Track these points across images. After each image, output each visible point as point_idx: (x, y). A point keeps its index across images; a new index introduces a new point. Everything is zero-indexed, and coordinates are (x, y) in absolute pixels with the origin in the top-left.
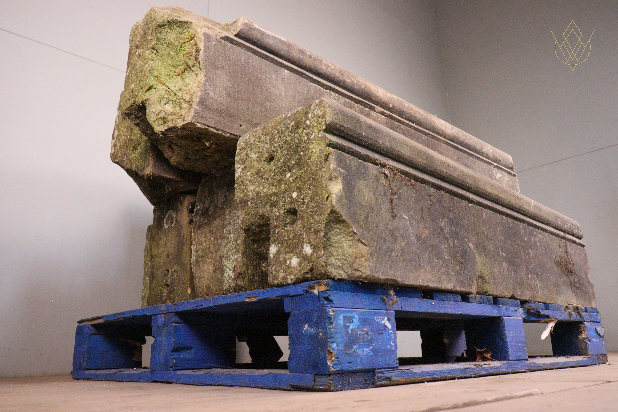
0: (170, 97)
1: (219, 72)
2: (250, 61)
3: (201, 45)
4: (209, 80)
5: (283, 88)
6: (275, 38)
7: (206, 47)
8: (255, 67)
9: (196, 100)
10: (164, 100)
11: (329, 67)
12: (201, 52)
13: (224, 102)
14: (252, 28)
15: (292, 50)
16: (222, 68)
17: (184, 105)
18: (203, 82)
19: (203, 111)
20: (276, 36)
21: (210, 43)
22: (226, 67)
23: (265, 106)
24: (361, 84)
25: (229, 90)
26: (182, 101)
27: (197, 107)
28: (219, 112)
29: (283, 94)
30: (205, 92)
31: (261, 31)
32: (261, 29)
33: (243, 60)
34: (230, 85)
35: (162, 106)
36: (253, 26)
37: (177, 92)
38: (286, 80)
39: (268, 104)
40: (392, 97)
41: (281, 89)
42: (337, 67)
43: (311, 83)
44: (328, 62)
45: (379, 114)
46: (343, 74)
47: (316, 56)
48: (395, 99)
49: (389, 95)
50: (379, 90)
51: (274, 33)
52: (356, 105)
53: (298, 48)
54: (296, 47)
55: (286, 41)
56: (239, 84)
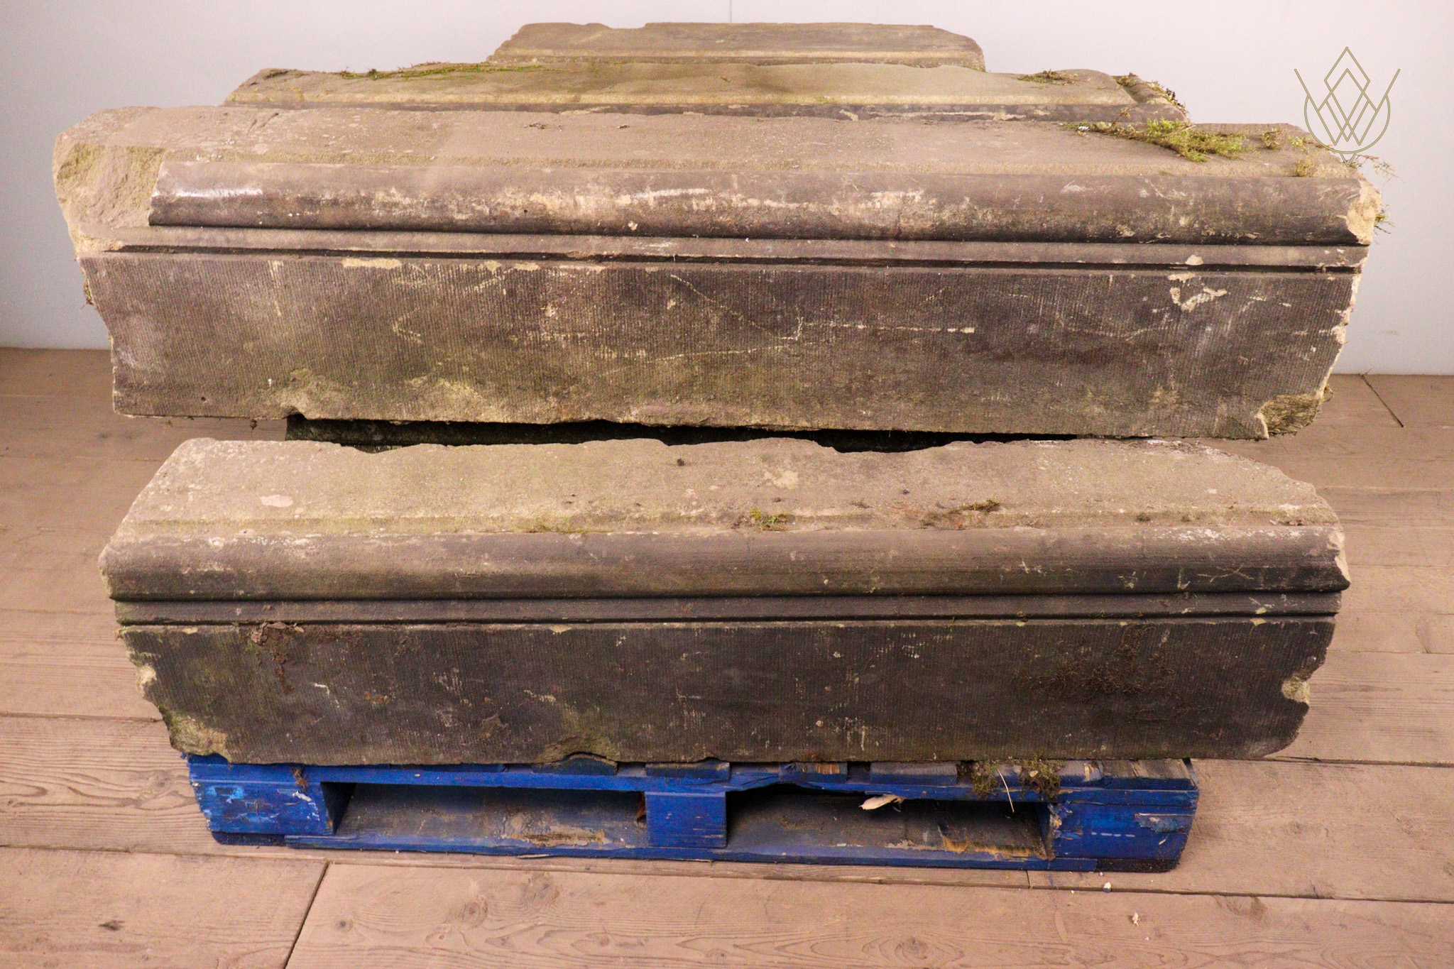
1: (134, 320)
2: (187, 275)
4: (121, 340)
5: (276, 303)
6: (231, 200)
7: (95, 285)
8: (201, 283)
11: (396, 205)
13: (160, 370)
14: (170, 204)
15: (279, 209)
16: (137, 311)
19: (128, 396)
20: (232, 193)
21: (98, 274)
22: (142, 307)
23: (243, 352)
25: (161, 347)
29: (279, 314)
30: (121, 364)
31: (194, 199)
32: (194, 195)
33: (171, 279)
34: (161, 336)
36: (173, 197)
38: (278, 284)
39: (249, 346)
40: (636, 202)
41: (273, 306)
42: (423, 195)
43: (349, 263)
44: (393, 191)
45: (579, 267)
46: (443, 208)
47: (351, 195)
48: (652, 203)
49: (624, 200)
50: (581, 199)
51: (228, 187)
52: (493, 270)
53: (295, 196)
54: (291, 196)
55: (261, 192)
56: (177, 330)
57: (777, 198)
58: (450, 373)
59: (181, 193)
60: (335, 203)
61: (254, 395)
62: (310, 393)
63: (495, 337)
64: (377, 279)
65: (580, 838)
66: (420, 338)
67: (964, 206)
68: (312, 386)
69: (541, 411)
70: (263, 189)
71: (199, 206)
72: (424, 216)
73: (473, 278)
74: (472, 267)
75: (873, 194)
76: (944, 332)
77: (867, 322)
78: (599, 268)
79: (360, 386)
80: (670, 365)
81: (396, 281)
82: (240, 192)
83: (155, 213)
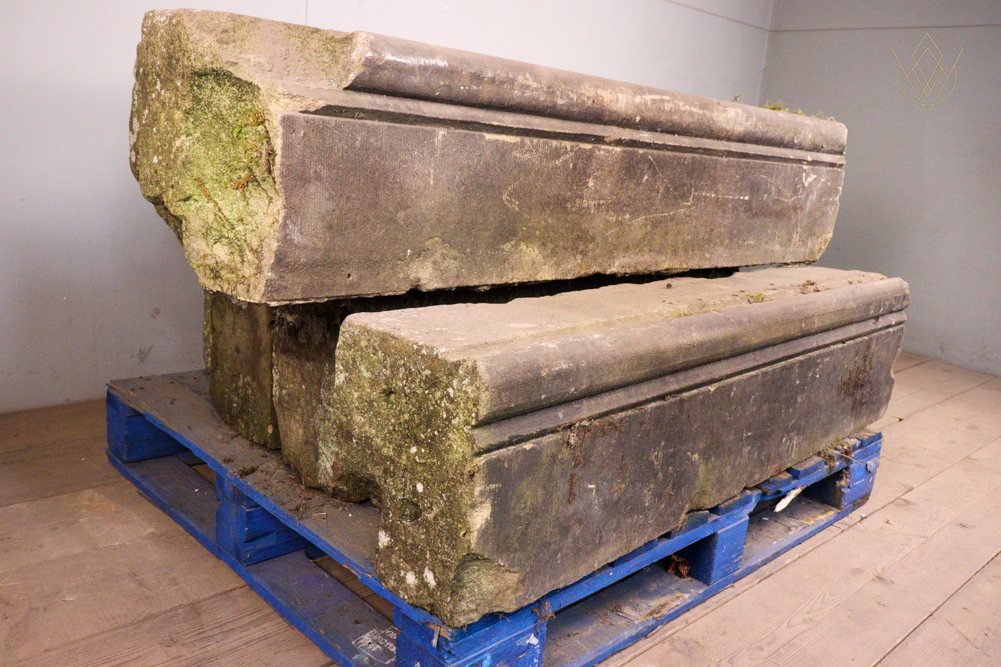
0: (223, 230)
1: (312, 188)
2: (372, 140)
3: (278, 144)
4: (292, 211)
5: (432, 171)
6: (424, 68)
7: (286, 147)
8: (380, 149)
9: (269, 259)
10: (214, 233)
11: (528, 87)
12: (278, 160)
13: (320, 245)
14: (379, 67)
15: (457, 81)
16: (318, 178)
17: (249, 256)
18: (281, 220)
19: (281, 277)
20: (427, 62)
21: (294, 135)
22: (324, 173)
23: (395, 221)
24: (585, 99)
25: (328, 218)
26: (245, 245)
27: (270, 274)
28: (310, 266)
29: (432, 182)
30: (286, 240)
31: (398, 63)
32: (398, 60)
33: (358, 144)
34: (331, 205)
35: (210, 244)
36: (381, 59)
37: (235, 223)
38: (438, 153)
39: (401, 215)
40: (643, 101)
41: (429, 175)
42: (544, 81)
43: (489, 136)
44: (528, 76)
45: (610, 148)
46: (553, 93)
47: (503, 75)
48: (649, 103)
49: (638, 99)
50: (620, 96)
51: (424, 56)
52: (569, 148)
53: (469, 71)
54: (467, 70)
55: (447, 65)
56: (348, 199)
57: (695, 106)
58: (527, 238)
59: (389, 57)
60: (493, 80)
61: (392, 268)
62: (435, 263)
63: (560, 204)
64: (502, 151)
65: (672, 601)
66: (518, 206)
67: (754, 120)
68: (438, 256)
69: (572, 269)
70: (448, 61)
71: (400, 71)
72: (542, 99)
73: (557, 153)
74: (558, 144)
75: (728, 109)
76: (739, 199)
77: (716, 193)
78: (618, 149)
79: (471, 253)
80: (638, 225)
81: (516, 154)
82: (433, 62)
83: (364, 73)
